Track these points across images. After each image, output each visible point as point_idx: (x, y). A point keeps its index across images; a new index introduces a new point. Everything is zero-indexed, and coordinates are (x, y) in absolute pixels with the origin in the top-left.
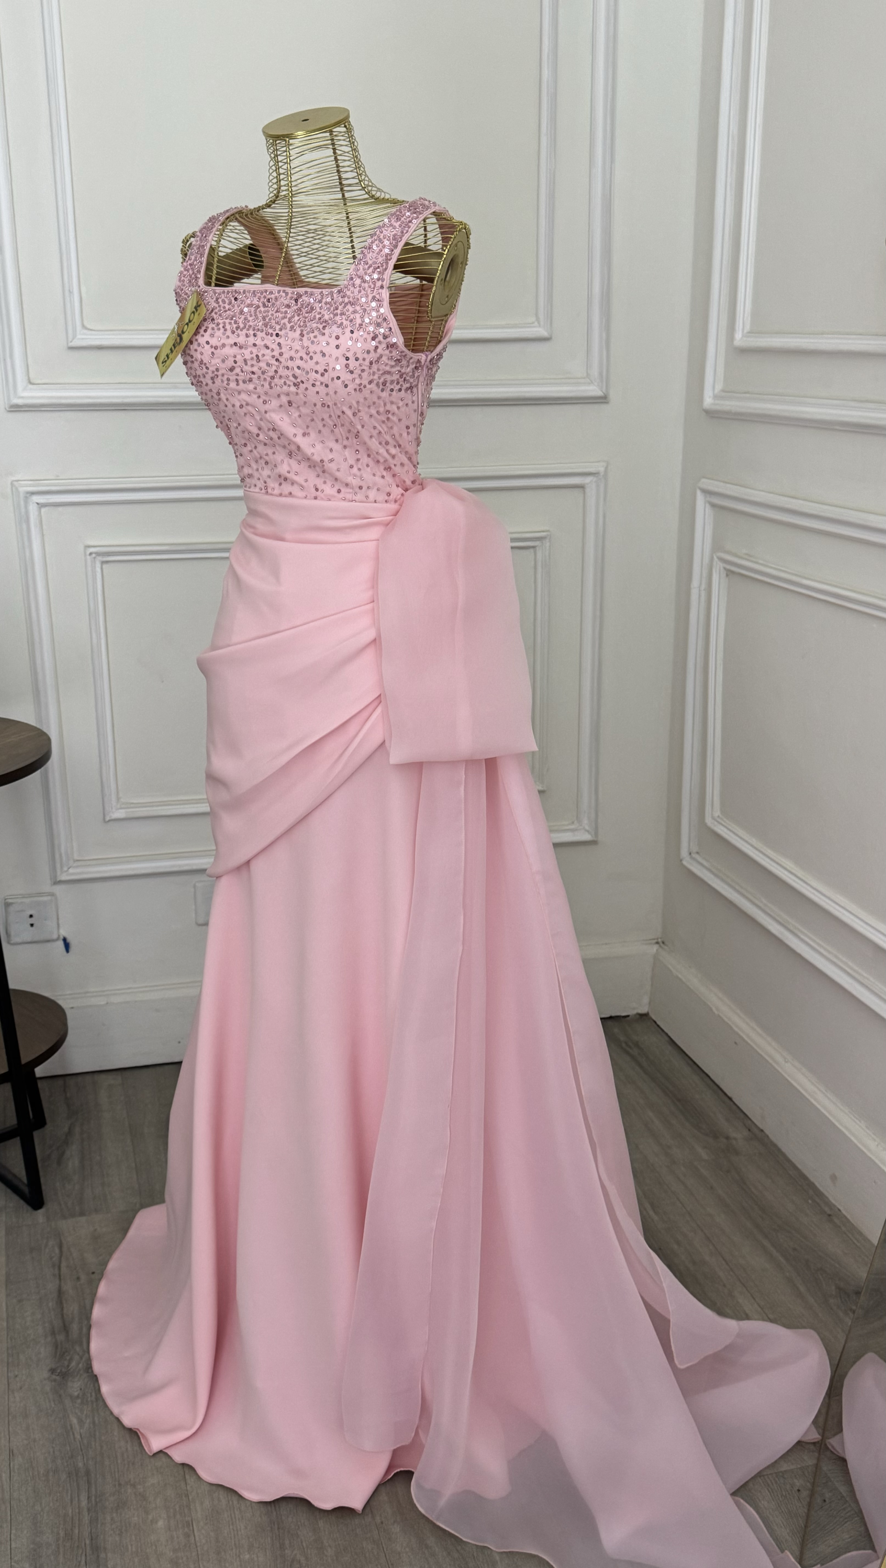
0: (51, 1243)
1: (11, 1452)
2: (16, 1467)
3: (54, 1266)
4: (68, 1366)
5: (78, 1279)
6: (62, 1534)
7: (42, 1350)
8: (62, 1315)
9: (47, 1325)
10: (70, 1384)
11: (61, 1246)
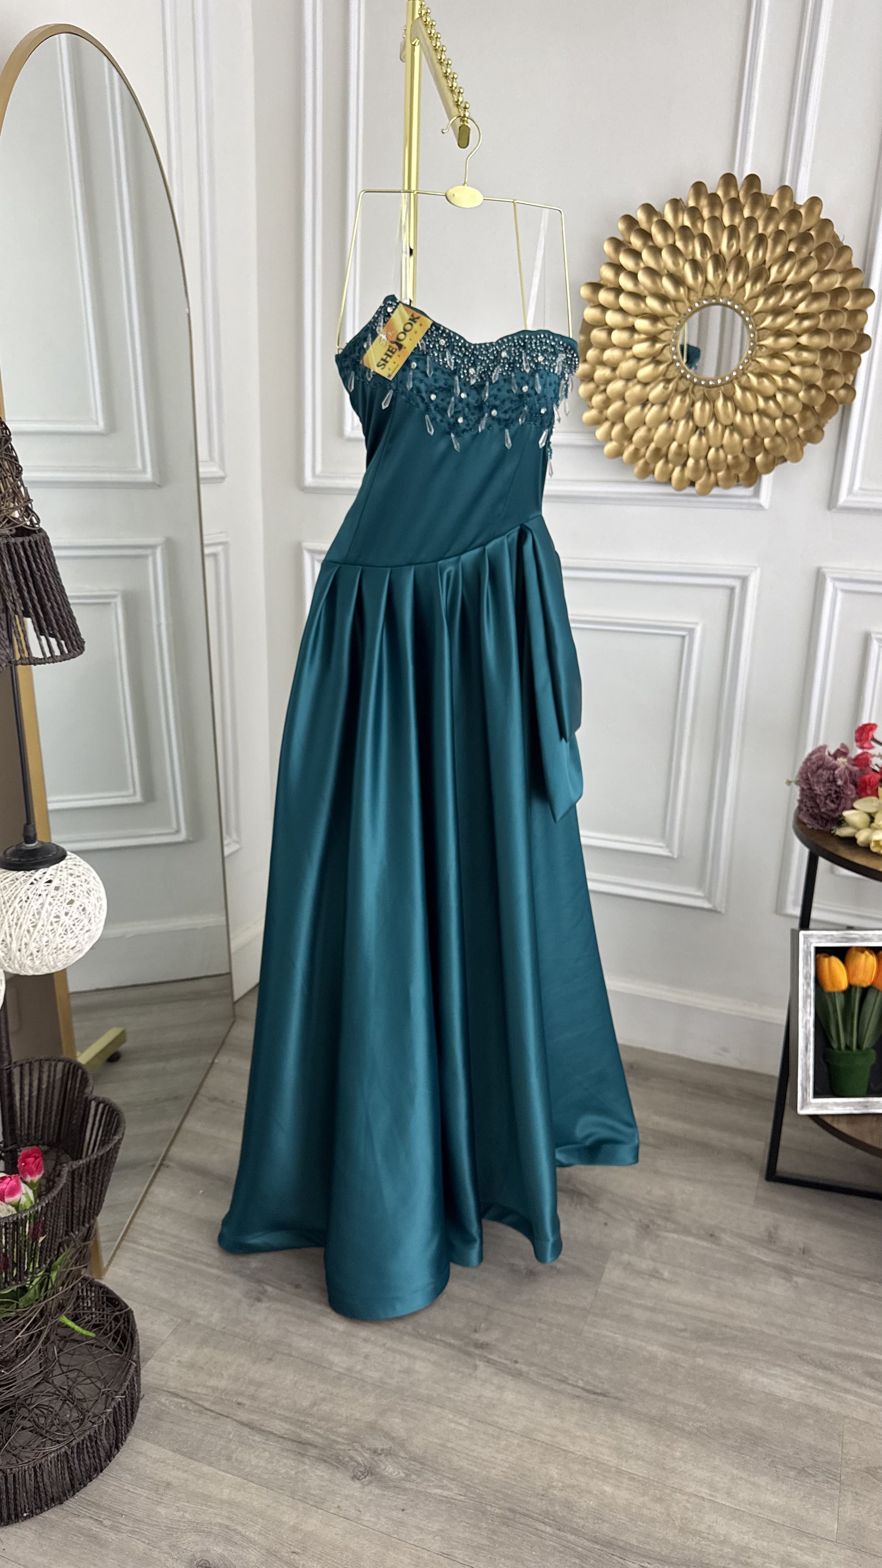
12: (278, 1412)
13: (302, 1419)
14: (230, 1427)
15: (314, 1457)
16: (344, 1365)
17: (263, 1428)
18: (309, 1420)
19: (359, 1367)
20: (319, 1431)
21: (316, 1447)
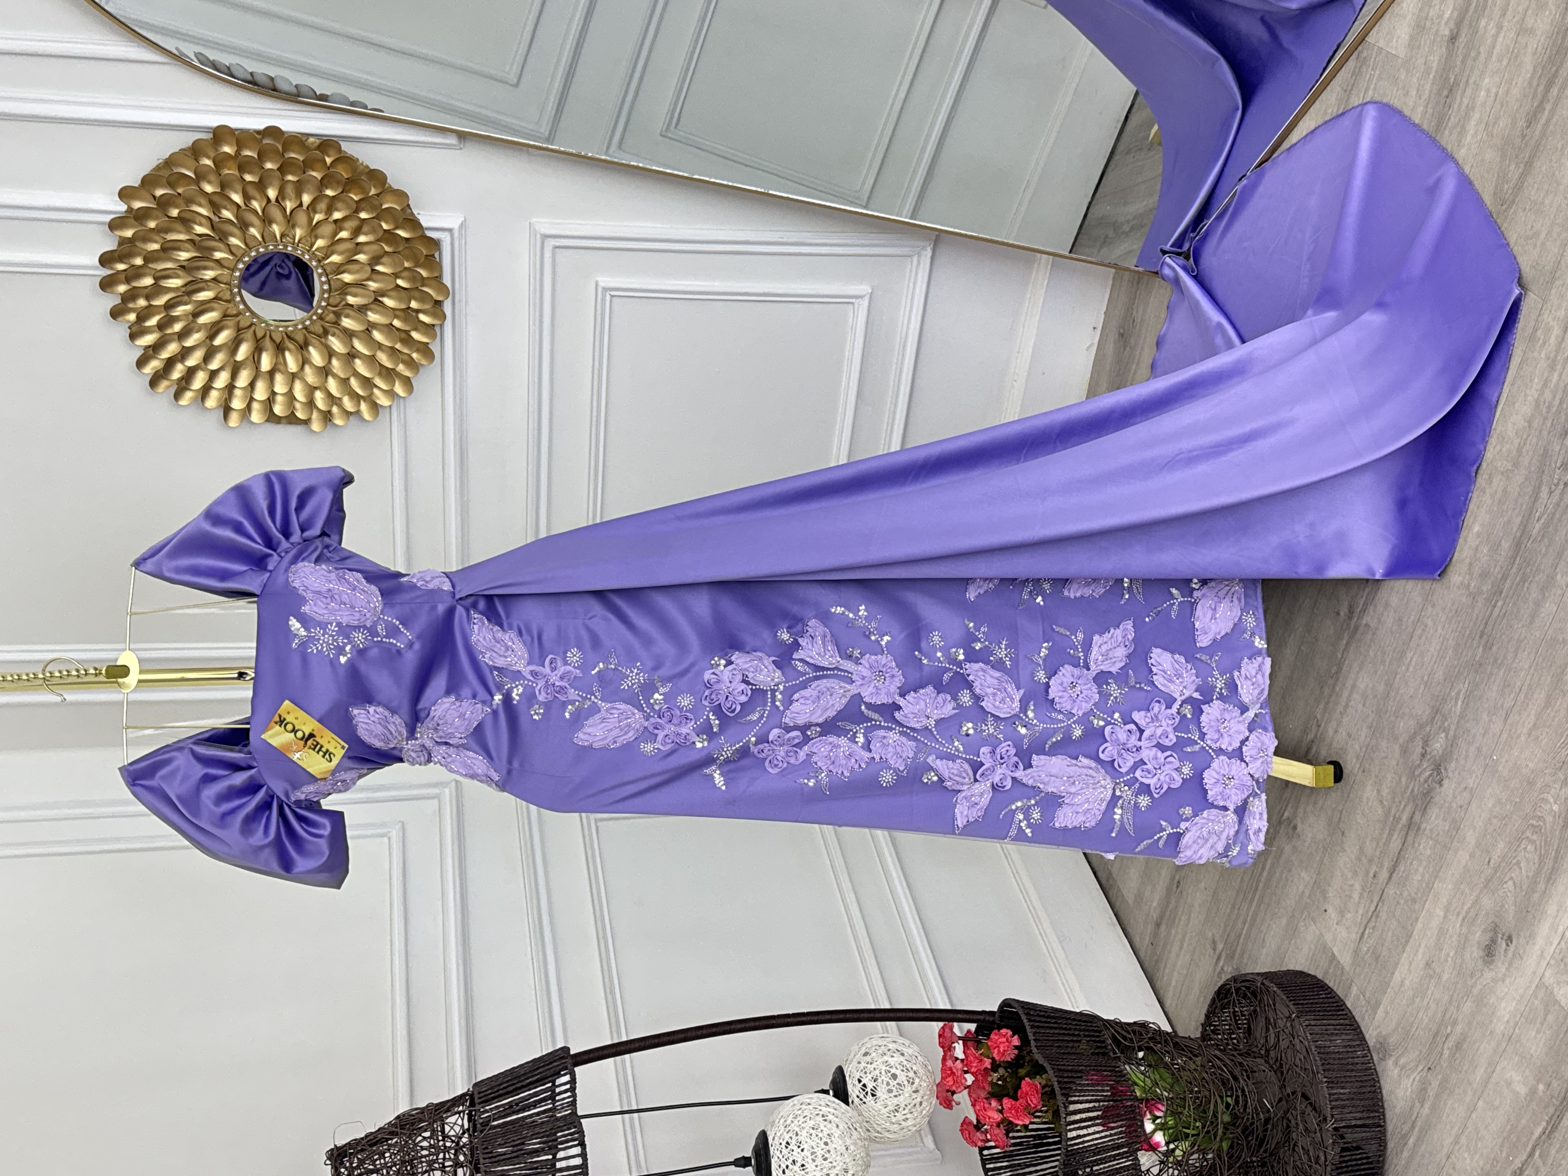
0: (1365, 949)
1: (1506, 719)
2: (1512, 696)
3: (1377, 916)
4: (1431, 775)
5: (1374, 876)
6: (1526, 585)
7: (1433, 818)
8: (1403, 845)
9: (1416, 845)
10: (1440, 753)
11: (1363, 933)
12: (1384, 840)
13: (1391, 819)
14: (1391, 891)
15: (1421, 817)
17: (1395, 859)
18: (1393, 811)
20: (1402, 807)
21: (1414, 813)
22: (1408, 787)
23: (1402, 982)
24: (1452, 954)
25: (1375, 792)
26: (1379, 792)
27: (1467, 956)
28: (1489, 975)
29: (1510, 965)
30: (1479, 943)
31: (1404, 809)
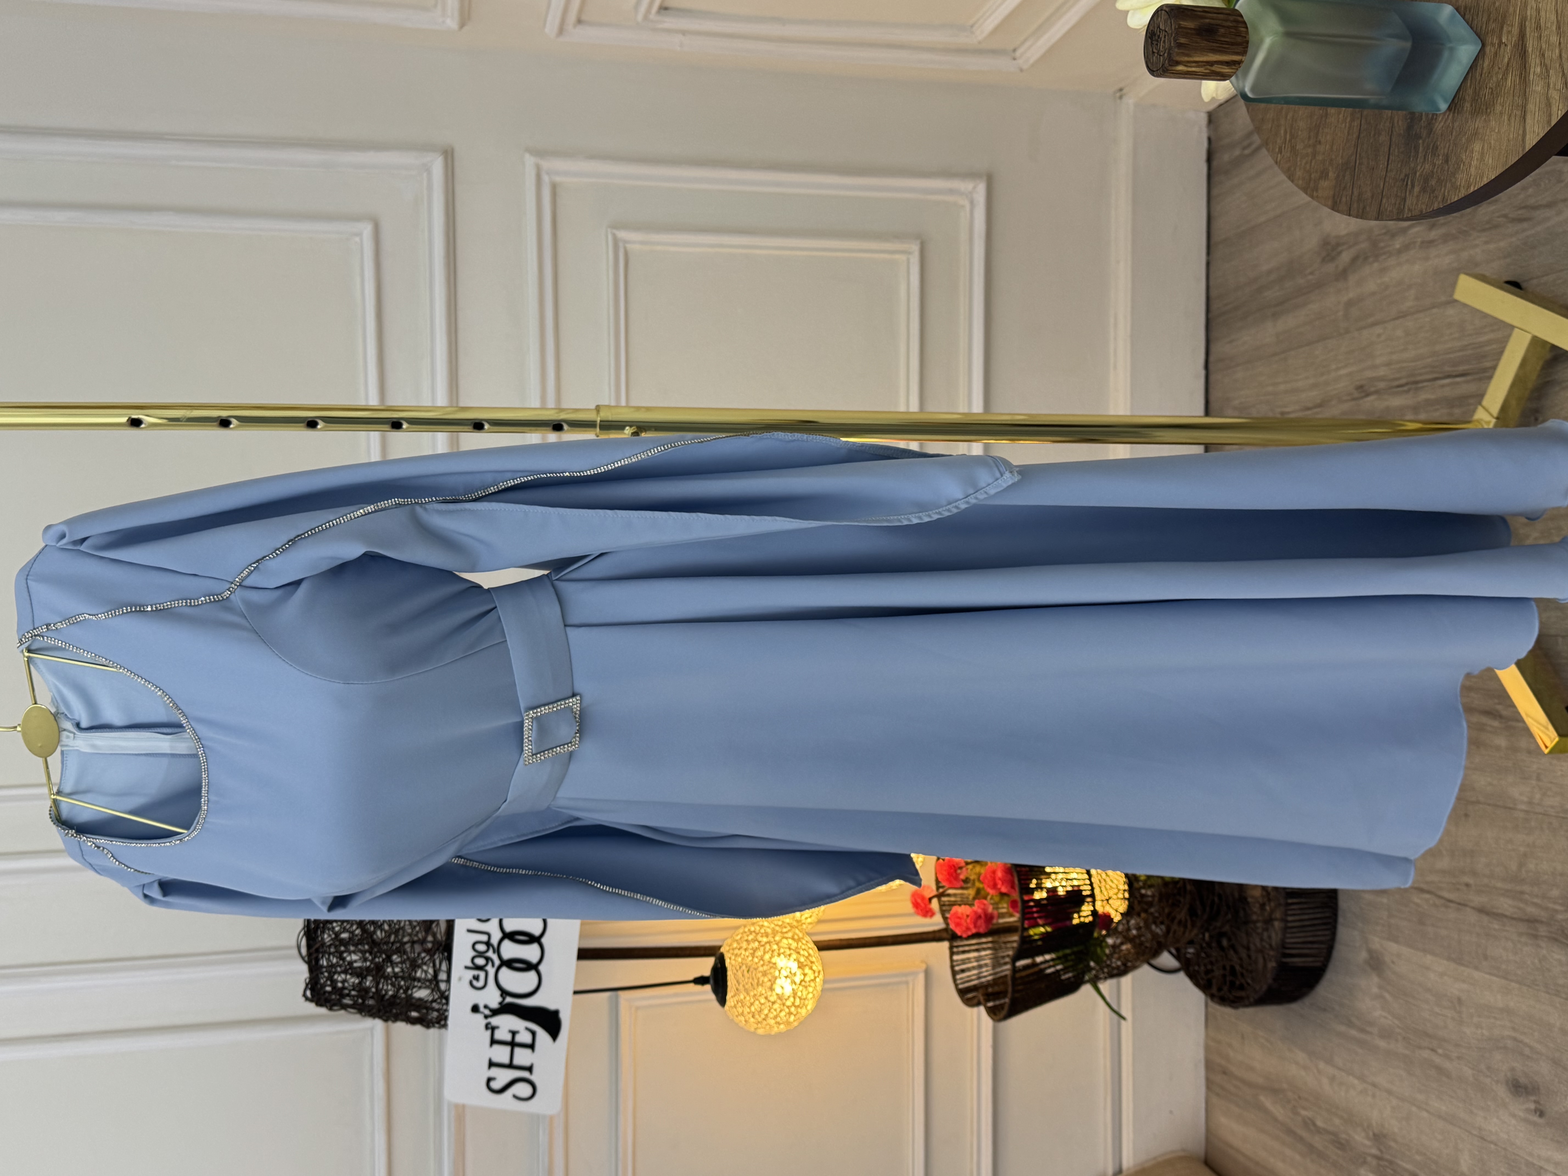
12: (1499, 885)
13: (1518, 888)
14: (1472, 917)
15: (1546, 937)
16: (1525, 799)
17: (1495, 911)
18: (1526, 888)
19: (1538, 796)
20: (1535, 900)
21: (1542, 922)
22: (1555, 903)
23: (1428, 968)
24: (1485, 1032)
25: (1522, 849)
26: (1525, 855)
27: (1498, 1056)
28: (1502, 1092)
29: (1526, 1120)
30: (1513, 1069)
31: (1535, 905)
